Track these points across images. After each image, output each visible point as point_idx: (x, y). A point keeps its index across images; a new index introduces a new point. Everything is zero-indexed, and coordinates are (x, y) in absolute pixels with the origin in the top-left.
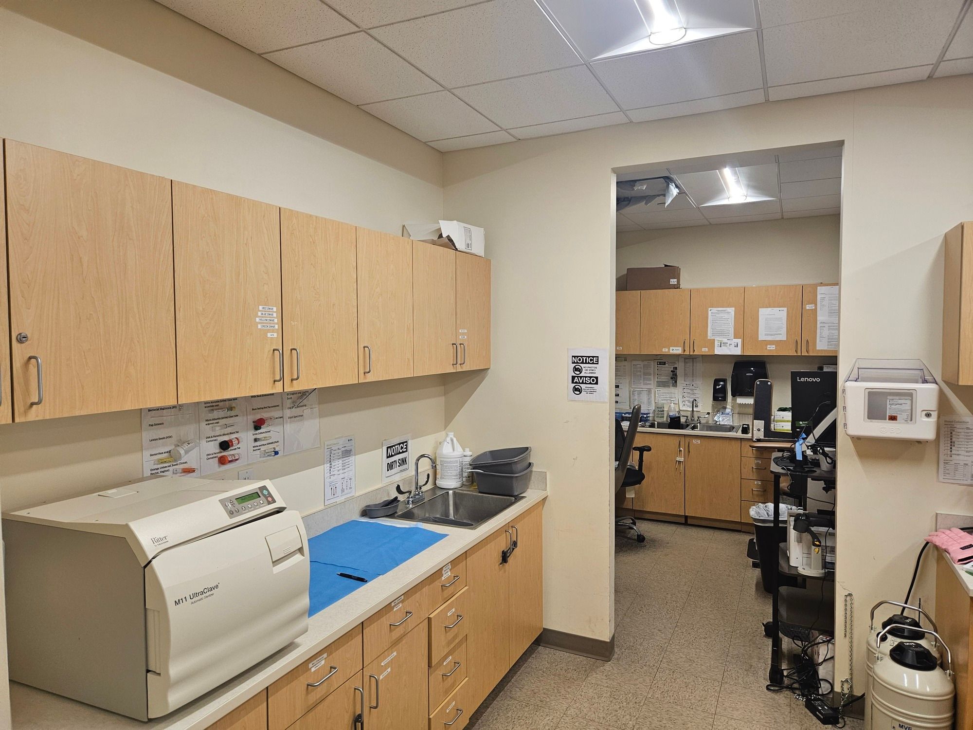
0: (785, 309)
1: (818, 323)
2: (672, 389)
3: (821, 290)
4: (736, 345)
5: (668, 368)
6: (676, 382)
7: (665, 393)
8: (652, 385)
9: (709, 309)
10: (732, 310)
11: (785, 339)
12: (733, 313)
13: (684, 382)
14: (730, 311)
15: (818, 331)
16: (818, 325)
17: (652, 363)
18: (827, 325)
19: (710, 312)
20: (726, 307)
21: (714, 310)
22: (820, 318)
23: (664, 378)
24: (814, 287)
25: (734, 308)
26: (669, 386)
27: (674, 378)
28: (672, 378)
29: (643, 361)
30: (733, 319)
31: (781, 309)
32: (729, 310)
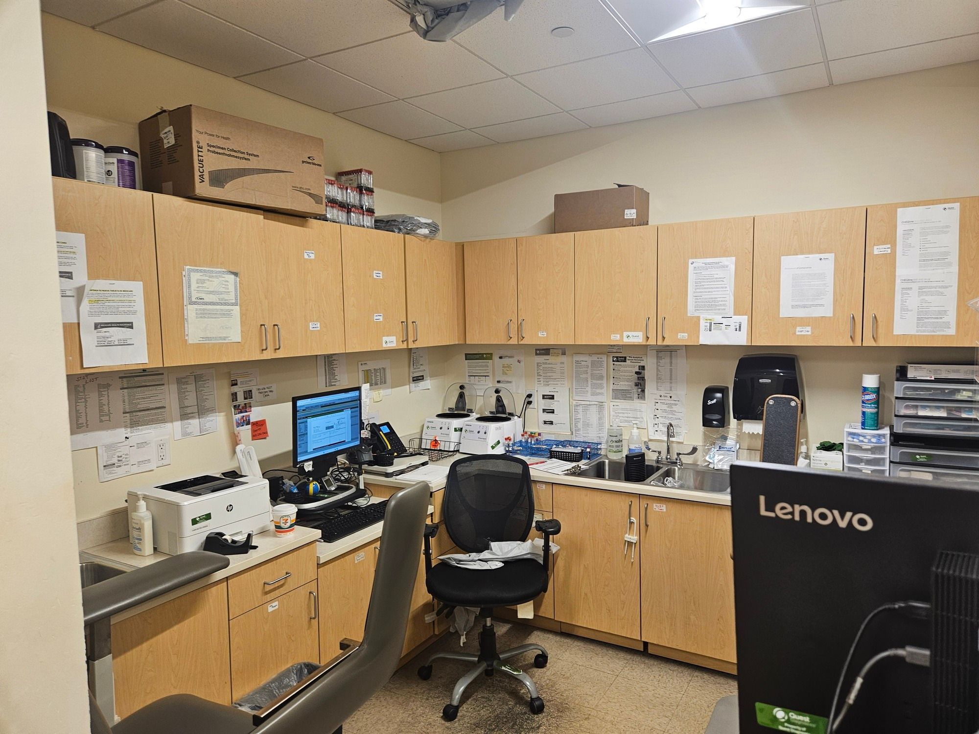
0: (831, 256)
1: (898, 281)
2: (637, 403)
3: (903, 214)
4: (738, 327)
5: (629, 368)
6: (643, 391)
7: (627, 409)
8: (605, 395)
9: (691, 261)
10: (730, 262)
11: (829, 313)
12: (732, 267)
13: (656, 392)
14: (726, 263)
15: (898, 297)
16: (899, 285)
17: (604, 358)
18: (915, 286)
19: (691, 267)
20: (720, 257)
21: (699, 262)
22: (901, 272)
23: (624, 385)
24: (891, 210)
25: (734, 259)
26: (631, 398)
27: (640, 383)
28: (637, 385)
29: (590, 355)
30: (733, 280)
31: (822, 256)
32: (725, 261)
